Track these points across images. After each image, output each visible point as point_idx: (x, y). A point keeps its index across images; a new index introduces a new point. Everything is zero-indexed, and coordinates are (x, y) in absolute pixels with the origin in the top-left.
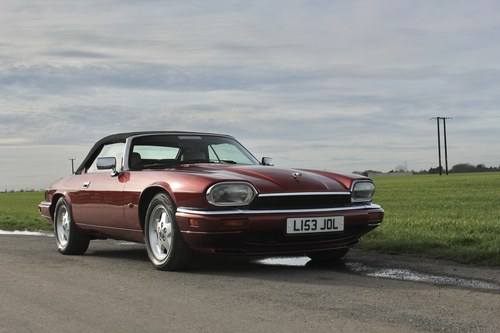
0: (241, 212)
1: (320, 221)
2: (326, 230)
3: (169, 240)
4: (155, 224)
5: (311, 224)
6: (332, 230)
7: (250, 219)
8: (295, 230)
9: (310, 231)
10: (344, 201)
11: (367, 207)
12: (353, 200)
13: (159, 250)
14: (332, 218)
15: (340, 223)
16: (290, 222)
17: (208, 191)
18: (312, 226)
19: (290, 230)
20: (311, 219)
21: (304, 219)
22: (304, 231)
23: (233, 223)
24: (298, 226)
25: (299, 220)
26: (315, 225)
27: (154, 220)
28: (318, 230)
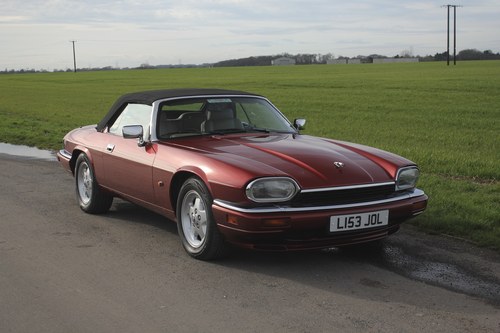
0: (282, 209)
1: (365, 217)
2: (370, 226)
3: (204, 229)
4: (188, 208)
5: (355, 221)
6: (376, 225)
7: (293, 217)
8: (338, 227)
9: (354, 228)
10: (388, 191)
11: (412, 195)
12: (397, 189)
13: (193, 237)
14: (376, 213)
15: (384, 217)
16: (333, 220)
17: (249, 186)
18: (356, 223)
19: (333, 228)
20: (355, 216)
21: (348, 216)
22: (348, 229)
23: (275, 222)
24: (342, 224)
25: (342, 218)
26: (359, 222)
27: (187, 204)
28: (362, 227)
